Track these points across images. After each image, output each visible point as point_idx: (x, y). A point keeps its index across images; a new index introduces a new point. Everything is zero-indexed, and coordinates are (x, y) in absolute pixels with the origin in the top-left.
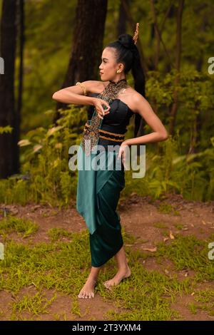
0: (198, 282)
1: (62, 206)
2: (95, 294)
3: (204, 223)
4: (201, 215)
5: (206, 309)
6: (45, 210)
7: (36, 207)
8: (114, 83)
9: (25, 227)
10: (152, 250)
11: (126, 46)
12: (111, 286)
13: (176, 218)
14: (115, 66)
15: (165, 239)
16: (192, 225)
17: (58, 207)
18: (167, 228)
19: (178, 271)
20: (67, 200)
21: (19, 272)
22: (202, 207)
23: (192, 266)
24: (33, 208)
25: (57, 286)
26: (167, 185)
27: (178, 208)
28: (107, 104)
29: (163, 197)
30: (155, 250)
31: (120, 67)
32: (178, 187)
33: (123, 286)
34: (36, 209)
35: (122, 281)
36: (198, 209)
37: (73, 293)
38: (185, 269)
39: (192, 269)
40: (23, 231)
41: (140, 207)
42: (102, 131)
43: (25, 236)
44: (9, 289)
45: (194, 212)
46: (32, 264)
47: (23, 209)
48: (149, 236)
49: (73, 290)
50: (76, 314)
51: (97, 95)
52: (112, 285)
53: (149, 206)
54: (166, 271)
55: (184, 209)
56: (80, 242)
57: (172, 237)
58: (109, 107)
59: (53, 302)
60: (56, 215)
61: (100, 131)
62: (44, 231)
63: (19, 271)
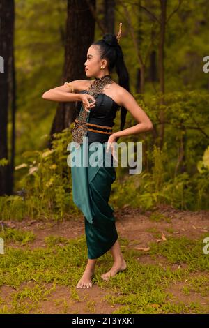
0: (191, 271)
1: (58, 220)
2: (93, 284)
3: (195, 228)
4: (191, 222)
5: (199, 291)
6: (41, 224)
7: (32, 221)
8: (99, 79)
9: (23, 237)
10: (146, 249)
11: (109, 43)
12: (107, 277)
13: (168, 225)
14: (98, 62)
15: (158, 241)
16: (183, 230)
17: (53, 220)
18: (159, 232)
19: (171, 265)
20: (62, 213)
21: (19, 271)
22: (192, 215)
23: (185, 260)
24: (29, 223)
25: (55, 279)
26: (157, 196)
27: (168, 216)
28: (92, 98)
29: (155, 208)
30: (148, 249)
31: (103, 63)
32: (168, 198)
33: (120, 277)
34: (32, 223)
35: (118, 273)
36: (188, 218)
37: (71, 284)
38: (178, 263)
39: (184, 263)
40: (21, 240)
41: (133, 217)
42: (90, 124)
43: (23, 244)
44: (9, 284)
45: (184, 220)
46: (31, 264)
47: (20, 224)
48: (142, 239)
49: (71, 282)
50: (75, 300)
51: (83, 92)
52: (109, 276)
53: (141, 216)
54: (160, 264)
55: (174, 218)
56: (76, 245)
57: (165, 239)
58: (95, 101)
59: (52, 292)
60: (52, 227)
61: (88, 124)
62: (40, 240)
63: (18, 269)
